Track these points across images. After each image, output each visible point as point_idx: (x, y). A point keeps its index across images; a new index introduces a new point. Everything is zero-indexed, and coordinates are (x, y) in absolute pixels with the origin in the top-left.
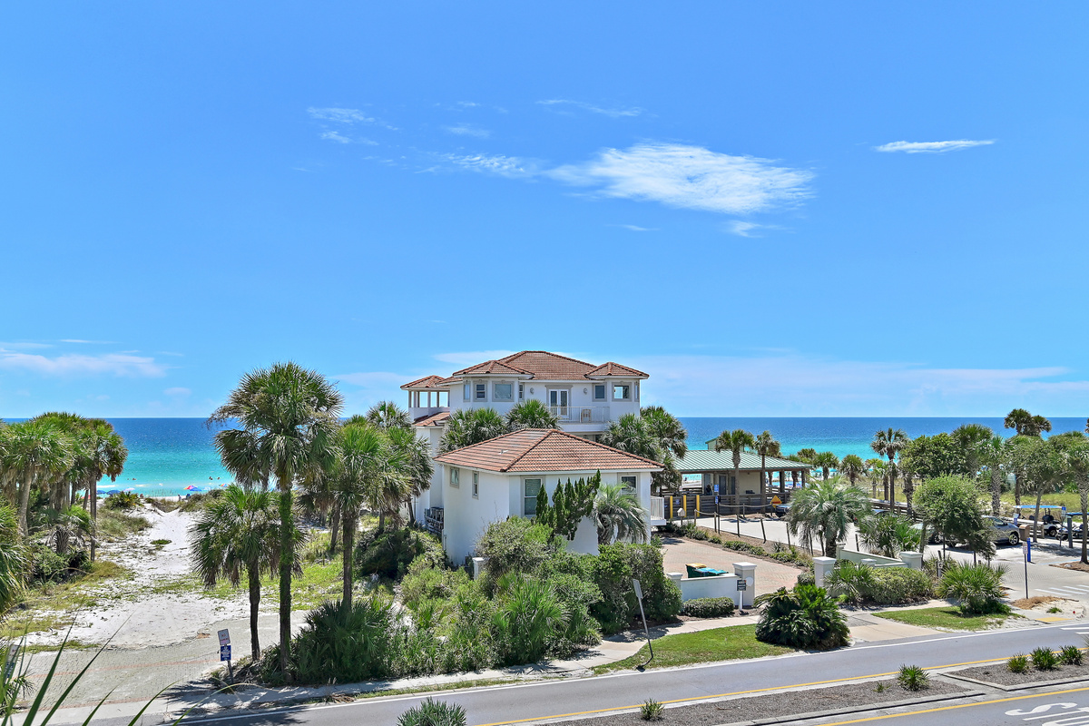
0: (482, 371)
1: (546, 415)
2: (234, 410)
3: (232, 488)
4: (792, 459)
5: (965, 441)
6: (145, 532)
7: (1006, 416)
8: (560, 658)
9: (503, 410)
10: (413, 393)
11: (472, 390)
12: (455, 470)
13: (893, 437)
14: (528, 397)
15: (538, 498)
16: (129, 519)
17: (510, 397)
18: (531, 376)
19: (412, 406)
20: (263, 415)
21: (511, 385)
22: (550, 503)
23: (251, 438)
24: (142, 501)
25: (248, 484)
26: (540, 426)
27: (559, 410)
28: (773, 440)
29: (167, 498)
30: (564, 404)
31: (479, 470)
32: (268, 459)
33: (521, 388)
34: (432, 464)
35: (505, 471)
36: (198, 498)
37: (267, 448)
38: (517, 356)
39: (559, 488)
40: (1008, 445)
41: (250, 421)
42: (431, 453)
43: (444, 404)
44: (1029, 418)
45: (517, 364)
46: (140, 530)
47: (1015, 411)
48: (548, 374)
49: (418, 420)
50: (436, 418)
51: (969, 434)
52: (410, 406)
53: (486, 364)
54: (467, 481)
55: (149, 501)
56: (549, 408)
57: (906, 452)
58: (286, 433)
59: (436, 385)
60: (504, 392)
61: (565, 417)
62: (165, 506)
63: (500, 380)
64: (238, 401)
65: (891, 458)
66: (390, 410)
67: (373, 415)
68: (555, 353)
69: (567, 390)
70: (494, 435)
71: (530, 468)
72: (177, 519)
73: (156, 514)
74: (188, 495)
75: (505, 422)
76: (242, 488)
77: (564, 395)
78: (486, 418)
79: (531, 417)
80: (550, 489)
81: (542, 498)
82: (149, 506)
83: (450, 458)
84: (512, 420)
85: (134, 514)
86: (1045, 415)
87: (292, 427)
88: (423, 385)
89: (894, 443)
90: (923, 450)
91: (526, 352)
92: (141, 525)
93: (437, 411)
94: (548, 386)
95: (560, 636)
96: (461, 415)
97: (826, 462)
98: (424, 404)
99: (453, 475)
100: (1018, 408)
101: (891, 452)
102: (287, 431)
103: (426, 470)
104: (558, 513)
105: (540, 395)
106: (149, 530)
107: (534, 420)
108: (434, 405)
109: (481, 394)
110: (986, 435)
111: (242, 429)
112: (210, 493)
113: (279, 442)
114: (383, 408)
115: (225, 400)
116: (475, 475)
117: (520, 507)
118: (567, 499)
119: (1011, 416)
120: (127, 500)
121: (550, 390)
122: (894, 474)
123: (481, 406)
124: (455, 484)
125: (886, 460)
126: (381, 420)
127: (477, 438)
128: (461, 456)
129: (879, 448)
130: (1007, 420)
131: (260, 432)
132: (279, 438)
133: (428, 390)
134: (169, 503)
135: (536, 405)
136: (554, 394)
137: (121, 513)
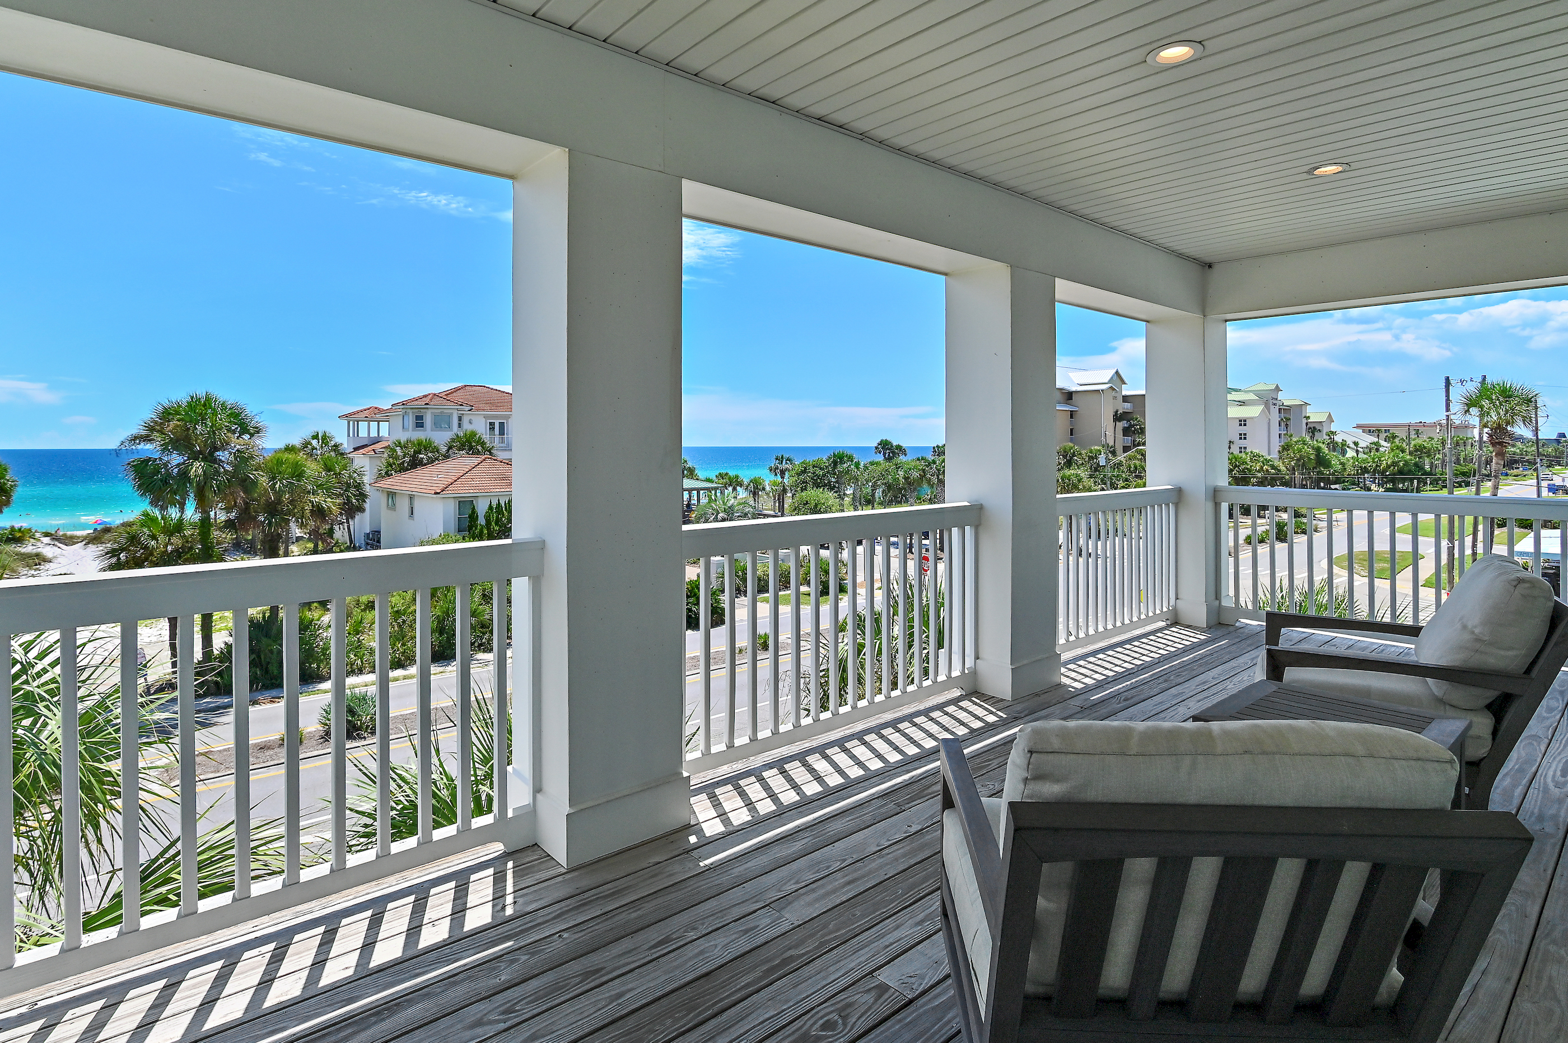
0: (422, 403)
1: (483, 444)
2: (146, 439)
3: (146, 514)
4: (708, 480)
5: (835, 463)
6: (42, 567)
7: (876, 445)
8: (484, 651)
9: (441, 438)
10: (351, 422)
11: (410, 420)
12: (391, 495)
13: (784, 462)
14: (467, 427)
15: (470, 517)
16: (22, 554)
17: (450, 427)
18: (470, 408)
19: (351, 435)
20: (181, 442)
21: (450, 416)
22: (481, 521)
23: (166, 465)
24: (38, 535)
25: (163, 508)
26: (478, 453)
27: (497, 438)
28: (690, 465)
29: (69, 533)
30: (502, 432)
31: (414, 493)
32: (185, 484)
33: (460, 419)
34: (367, 489)
35: (439, 493)
36: (107, 530)
37: (184, 475)
38: (457, 389)
39: (491, 507)
40: (866, 468)
41: (165, 449)
42: (366, 479)
43: (384, 432)
44: (892, 446)
45: (458, 397)
46: (36, 565)
47: (882, 441)
48: (487, 407)
49: (356, 449)
50: (377, 447)
51: (839, 458)
52: (349, 435)
53: (425, 396)
54: (403, 504)
55: (47, 535)
56: (486, 437)
57: (793, 472)
58: (205, 459)
59: (375, 415)
60: (441, 422)
61: (502, 445)
62: (69, 541)
63: (439, 411)
64: (151, 429)
65: (783, 478)
66: (325, 439)
67: (306, 444)
68: (495, 388)
69: (505, 421)
70: (431, 461)
71: (464, 490)
72: (83, 552)
73: (56, 548)
74: (95, 529)
75: (444, 449)
76: (157, 513)
77: (502, 425)
78: (426, 446)
79: (470, 444)
80: (482, 508)
81: (473, 517)
82: (46, 540)
83: (387, 483)
84: (450, 448)
85: (28, 548)
86: (904, 445)
87: (211, 454)
88: (362, 415)
89: (784, 466)
90: (804, 472)
91: (465, 386)
92: (38, 560)
93: (377, 441)
94: (486, 417)
95: (484, 634)
96: (400, 443)
97: (735, 483)
98: (363, 433)
99: (390, 500)
100: (884, 439)
101: (783, 473)
102: (206, 457)
103: (362, 496)
104: (488, 529)
105: (478, 425)
106: (48, 566)
107: (471, 448)
108: (374, 434)
109: (419, 423)
110: (850, 459)
111: (156, 456)
112: (123, 525)
113: (197, 468)
114: (315, 437)
115: (136, 428)
116: (411, 498)
117: (453, 525)
118: (497, 517)
119: (879, 444)
120: (18, 535)
121: (489, 421)
122: (784, 491)
123: (419, 435)
124: (392, 507)
125: (780, 480)
126: (314, 448)
127: (415, 463)
128: (397, 482)
129: (773, 470)
130: (876, 448)
131: (176, 459)
132: (197, 464)
133: (367, 419)
134: (72, 537)
135: (473, 434)
136: (492, 424)
137: (12, 549)
